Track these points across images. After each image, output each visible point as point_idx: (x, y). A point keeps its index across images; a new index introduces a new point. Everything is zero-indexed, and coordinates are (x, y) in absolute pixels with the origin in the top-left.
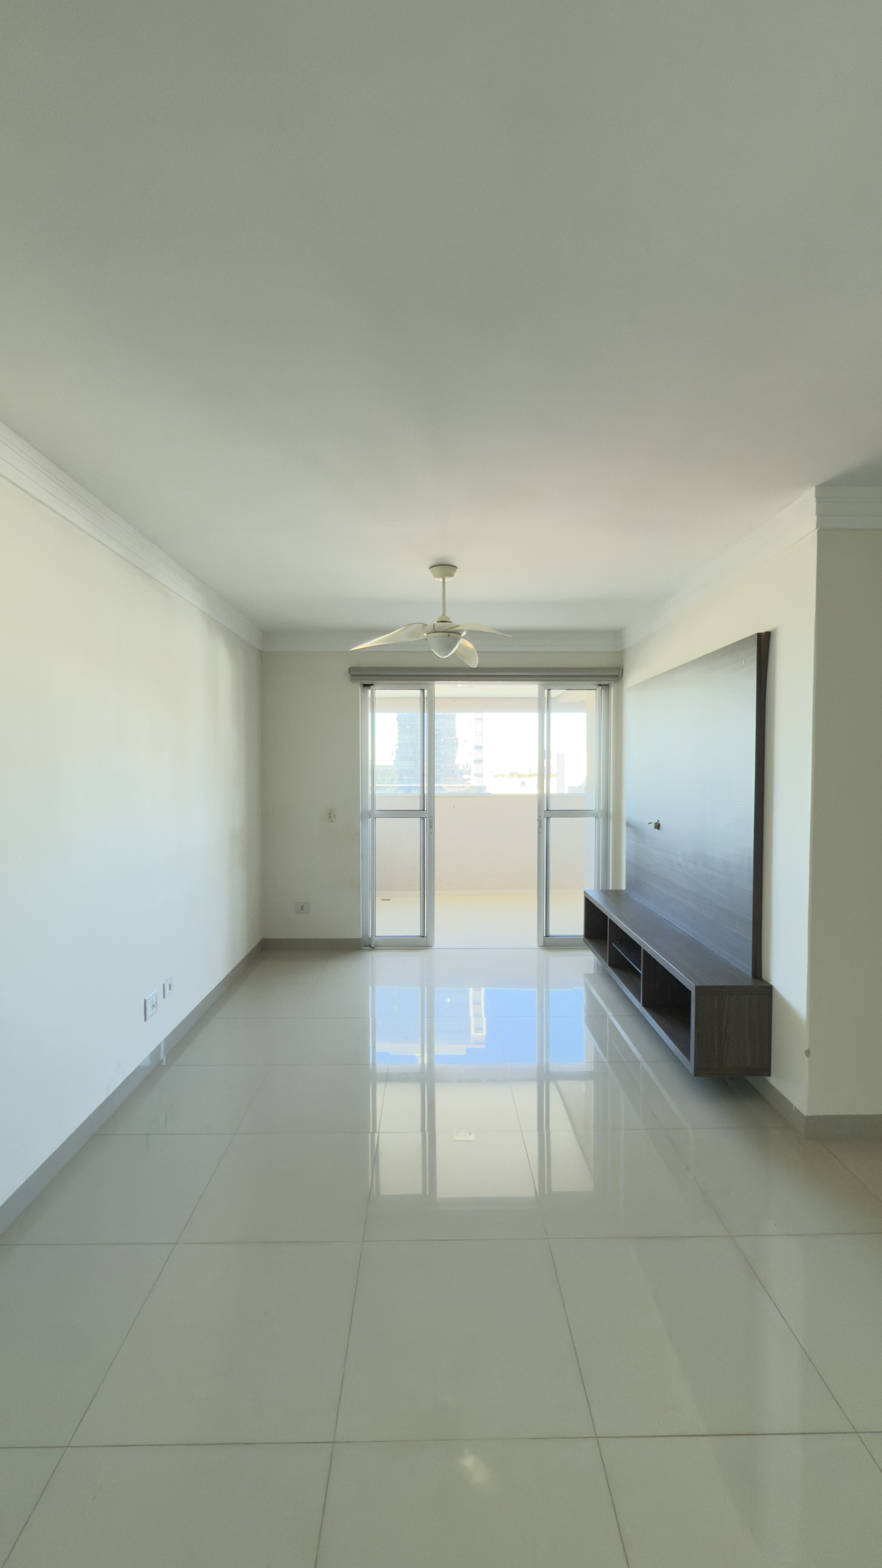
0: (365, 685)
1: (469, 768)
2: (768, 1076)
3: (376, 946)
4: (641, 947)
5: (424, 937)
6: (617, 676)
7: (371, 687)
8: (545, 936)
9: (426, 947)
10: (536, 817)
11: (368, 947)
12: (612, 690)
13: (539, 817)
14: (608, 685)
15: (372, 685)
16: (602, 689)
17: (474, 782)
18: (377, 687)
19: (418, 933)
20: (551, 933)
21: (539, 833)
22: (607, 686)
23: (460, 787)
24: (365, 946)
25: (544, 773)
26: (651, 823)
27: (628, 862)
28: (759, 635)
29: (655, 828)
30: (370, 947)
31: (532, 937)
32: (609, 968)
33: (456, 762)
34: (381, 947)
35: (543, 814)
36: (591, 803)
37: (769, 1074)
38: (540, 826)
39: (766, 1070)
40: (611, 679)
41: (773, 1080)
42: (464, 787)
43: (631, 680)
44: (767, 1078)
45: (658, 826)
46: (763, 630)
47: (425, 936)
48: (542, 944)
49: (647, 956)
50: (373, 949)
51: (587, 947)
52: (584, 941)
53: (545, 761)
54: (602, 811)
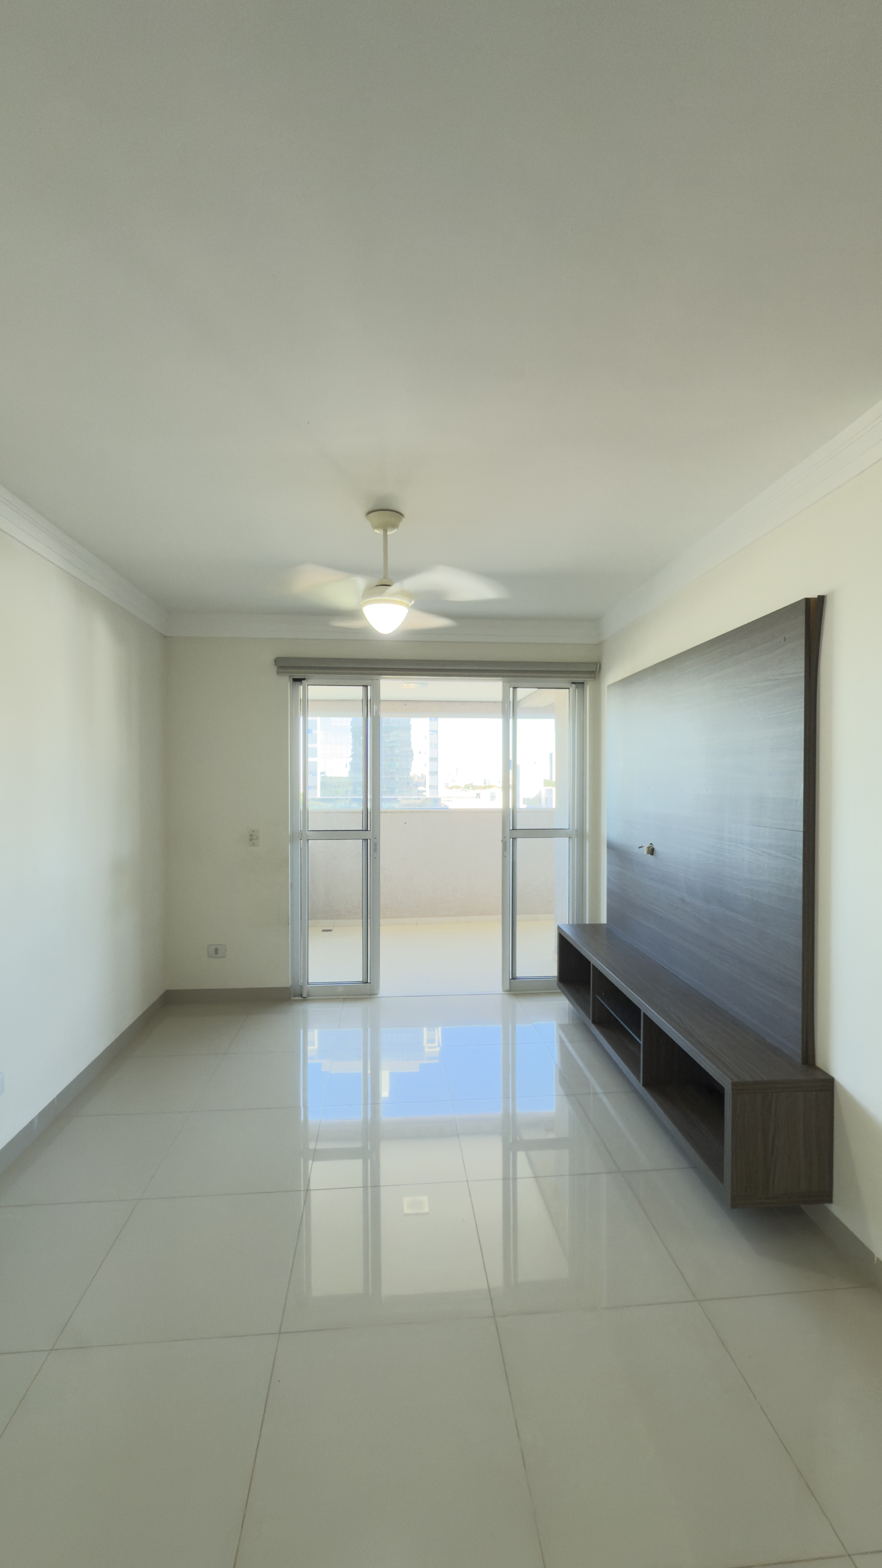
0: (295, 680)
1: (424, 780)
2: (828, 1203)
3: (308, 996)
4: (640, 1010)
5: (367, 983)
6: (594, 672)
7: (303, 681)
8: (511, 978)
9: (370, 995)
10: (500, 838)
11: (298, 996)
12: (588, 688)
13: (504, 837)
14: (583, 683)
15: (304, 679)
16: (576, 687)
17: (428, 794)
18: (310, 682)
19: (360, 978)
20: (519, 974)
21: (504, 857)
22: (580, 685)
23: (415, 799)
24: (295, 996)
25: (509, 785)
26: (642, 847)
27: (610, 893)
28: (807, 601)
29: (648, 853)
30: (301, 996)
31: (496, 982)
32: (592, 1025)
33: (411, 774)
34: (315, 996)
35: (508, 835)
36: (563, 822)
37: (830, 1201)
38: (505, 849)
39: (827, 1196)
40: (586, 675)
41: (834, 1208)
42: (419, 799)
43: (613, 675)
44: (828, 1205)
45: (652, 851)
46: (814, 595)
47: (369, 982)
48: (508, 989)
49: (649, 1021)
50: (303, 1000)
51: (560, 991)
52: (558, 985)
53: (511, 771)
54: (577, 830)
